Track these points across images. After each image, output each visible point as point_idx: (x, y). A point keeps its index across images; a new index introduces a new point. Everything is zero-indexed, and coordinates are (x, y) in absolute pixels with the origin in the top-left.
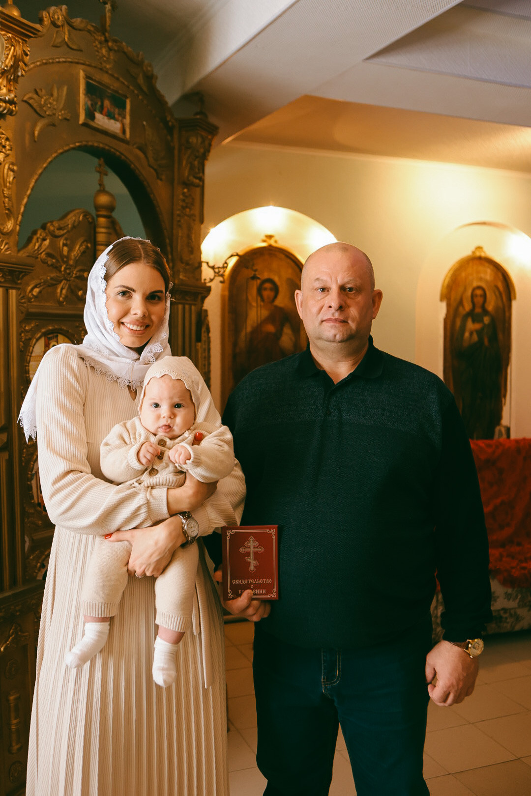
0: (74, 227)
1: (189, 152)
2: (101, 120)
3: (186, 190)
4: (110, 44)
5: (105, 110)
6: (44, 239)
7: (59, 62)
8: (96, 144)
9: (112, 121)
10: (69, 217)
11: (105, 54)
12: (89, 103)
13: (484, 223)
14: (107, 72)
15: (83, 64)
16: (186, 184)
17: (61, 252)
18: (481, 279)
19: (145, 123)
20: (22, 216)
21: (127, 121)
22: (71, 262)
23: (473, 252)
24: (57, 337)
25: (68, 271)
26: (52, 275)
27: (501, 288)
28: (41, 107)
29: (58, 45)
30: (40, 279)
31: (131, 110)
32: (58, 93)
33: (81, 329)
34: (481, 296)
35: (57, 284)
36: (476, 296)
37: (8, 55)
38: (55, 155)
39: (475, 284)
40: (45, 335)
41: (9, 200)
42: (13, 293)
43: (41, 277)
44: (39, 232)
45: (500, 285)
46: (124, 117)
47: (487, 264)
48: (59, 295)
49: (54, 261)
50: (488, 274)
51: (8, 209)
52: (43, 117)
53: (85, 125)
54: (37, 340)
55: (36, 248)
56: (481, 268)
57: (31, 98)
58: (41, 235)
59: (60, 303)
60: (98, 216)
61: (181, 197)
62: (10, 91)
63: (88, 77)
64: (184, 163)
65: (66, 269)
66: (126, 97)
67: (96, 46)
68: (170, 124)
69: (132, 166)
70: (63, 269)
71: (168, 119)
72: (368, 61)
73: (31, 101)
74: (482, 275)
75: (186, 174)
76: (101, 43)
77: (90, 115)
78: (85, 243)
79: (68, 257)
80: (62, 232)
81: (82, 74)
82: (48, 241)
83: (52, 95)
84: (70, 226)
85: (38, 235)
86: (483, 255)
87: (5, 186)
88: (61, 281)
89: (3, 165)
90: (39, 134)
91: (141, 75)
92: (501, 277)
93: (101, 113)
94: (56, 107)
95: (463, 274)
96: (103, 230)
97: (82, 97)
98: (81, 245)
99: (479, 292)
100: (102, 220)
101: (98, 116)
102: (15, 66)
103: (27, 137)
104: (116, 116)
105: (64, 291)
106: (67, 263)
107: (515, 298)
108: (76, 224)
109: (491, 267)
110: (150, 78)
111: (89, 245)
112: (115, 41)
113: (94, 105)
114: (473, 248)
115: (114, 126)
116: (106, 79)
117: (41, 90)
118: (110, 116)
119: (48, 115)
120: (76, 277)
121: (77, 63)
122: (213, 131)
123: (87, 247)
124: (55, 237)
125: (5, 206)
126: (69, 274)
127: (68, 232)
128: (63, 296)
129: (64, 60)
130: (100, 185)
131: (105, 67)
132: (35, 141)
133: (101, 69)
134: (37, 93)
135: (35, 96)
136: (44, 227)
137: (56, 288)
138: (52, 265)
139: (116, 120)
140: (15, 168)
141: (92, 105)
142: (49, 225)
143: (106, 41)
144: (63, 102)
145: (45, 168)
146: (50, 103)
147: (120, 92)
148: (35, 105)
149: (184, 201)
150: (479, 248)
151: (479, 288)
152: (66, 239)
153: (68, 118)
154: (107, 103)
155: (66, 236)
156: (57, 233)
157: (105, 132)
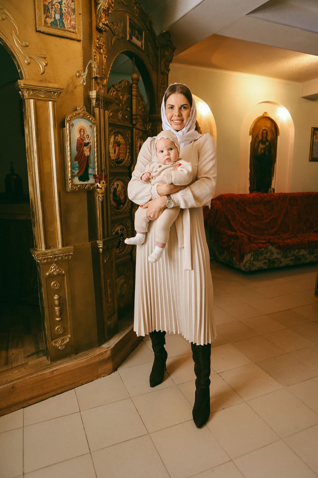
0: (124, 87)
1: (164, 59)
2: (134, 39)
3: (162, 76)
4: (137, 5)
5: (136, 35)
6: (114, 92)
7: (120, 10)
8: (132, 51)
9: (138, 41)
10: (122, 83)
11: (135, 9)
12: (130, 31)
13: (268, 102)
14: (136, 18)
15: (128, 13)
16: (163, 74)
17: (120, 98)
18: (266, 126)
19: (149, 44)
20: (108, 79)
21: (143, 41)
22: (123, 103)
23: (263, 115)
24: (118, 135)
25: (122, 107)
26: (117, 108)
27: (274, 131)
28: (115, 30)
29: (120, 2)
30: (113, 109)
31: (144, 37)
32: (120, 25)
33: (127, 132)
34: (266, 133)
35: (118, 112)
36: (264, 133)
37: (106, 2)
38: (119, 53)
39: (263, 128)
40: (114, 133)
41: (105, 71)
42: (106, 112)
43: (113, 108)
44: (112, 88)
45: (273, 129)
46: (142, 40)
47: (268, 120)
48: (119, 116)
49: (117, 101)
50: (269, 124)
51: (104, 75)
52: (115, 35)
53: (129, 41)
54: (112, 135)
55: (111, 95)
56: (266, 122)
57: (111, 26)
58: (113, 89)
59: (119, 120)
60: (133, 83)
61: (161, 79)
62: (106, 20)
63: (130, 19)
64: (162, 64)
65: (122, 105)
66: (143, 31)
67: (132, 5)
68: (157, 46)
69: (145, 62)
70: (120, 105)
71: (156, 43)
72: (248, 15)
73: (111, 27)
74: (266, 125)
75: (163, 68)
76: (134, 4)
77: (131, 38)
78: (128, 95)
79: (122, 100)
80: (120, 89)
81: (128, 17)
82: (115, 92)
83: (118, 25)
84: (123, 87)
85: (112, 89)
86: (267, 116)
87: (103, 64)
88: (120, 111)
89: (102, 54)
90: (114, 42)
91: (148, 21)
92: (274, 126)
93: (134, 36)
94: (119, 31)
95: (259, 124)
96: (135, 90)
97: (128, 28)
98: (127, 96)
99: (265, 132)
100: (134, 85)
101: (133, 38)
102: (108, 8)
103: (110, 43)
104: (139, 39)
105: (121, 115)
106: (122, 103)
107: (279, 135)
108: (125, 86)
109: (270, 121)
110: (151, 23)
111: (129, 96)
112: (139, 4)
113: (132, 32)
114: (263, 113)
115: (139, 43)
116: (136, 21)
117: (114, 22)
118: (138, 39)
119: (117, 35)
120: (125, 110)
121: (126, 12)
122: (174, 49)
123: (129, 97)
124: (118, 91)
125: (103, 73)
126: (123, 108)
127: (122, 89)
128: (121, 117)
129: (122, 10)
130: (133, 70)
131: (136, 16)
132: (112, 46)
133: (134, 16)
134: (113, 23)
135: (112, 25)
136: (113, 86)
137: (118, 114)
138: (117, 103)
139: (139, 41)
140: (107, 56)
141: (131, 32)
142: (115, 85)
143: (136, 3)
144: (122, 29)
145: (116, 59)
146: (118, 29)
147: (141, 28)
148: (112, 29)
149: (162, 81)
150: (266, 113)
151: (265, 130)
152: (121, 92)
153: (123, 37)
154: (136, 32)
155: (121, 91)
156: (119, 89)
157: (135, 45)
